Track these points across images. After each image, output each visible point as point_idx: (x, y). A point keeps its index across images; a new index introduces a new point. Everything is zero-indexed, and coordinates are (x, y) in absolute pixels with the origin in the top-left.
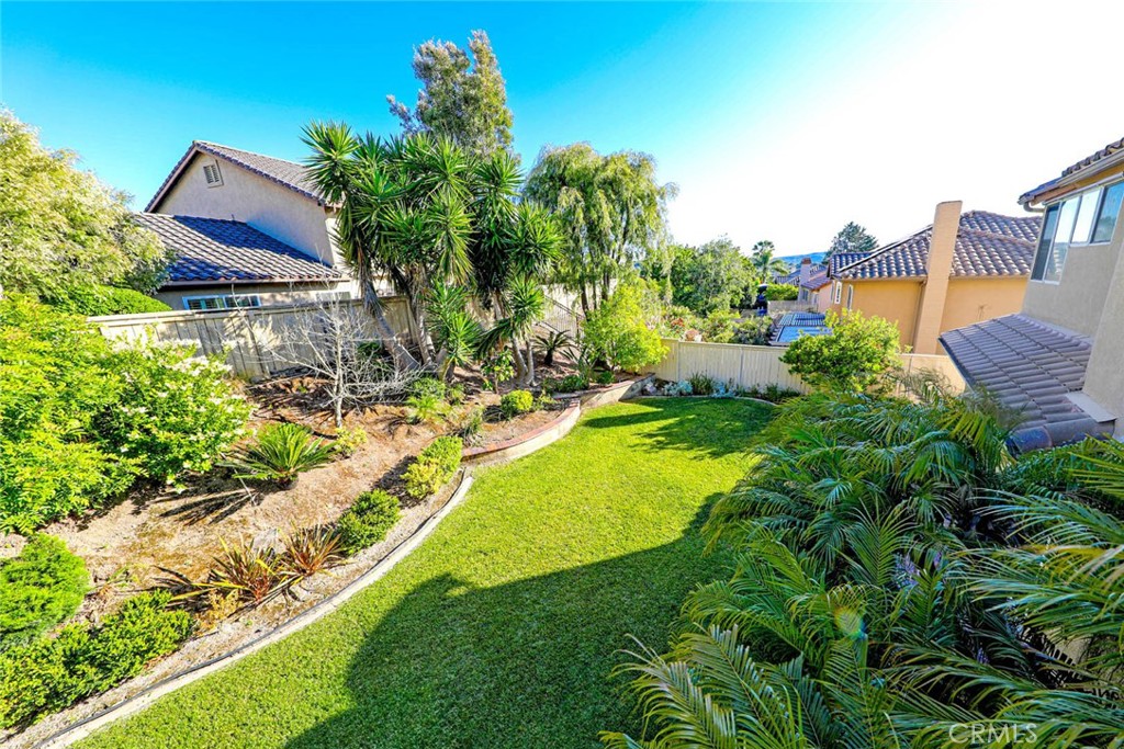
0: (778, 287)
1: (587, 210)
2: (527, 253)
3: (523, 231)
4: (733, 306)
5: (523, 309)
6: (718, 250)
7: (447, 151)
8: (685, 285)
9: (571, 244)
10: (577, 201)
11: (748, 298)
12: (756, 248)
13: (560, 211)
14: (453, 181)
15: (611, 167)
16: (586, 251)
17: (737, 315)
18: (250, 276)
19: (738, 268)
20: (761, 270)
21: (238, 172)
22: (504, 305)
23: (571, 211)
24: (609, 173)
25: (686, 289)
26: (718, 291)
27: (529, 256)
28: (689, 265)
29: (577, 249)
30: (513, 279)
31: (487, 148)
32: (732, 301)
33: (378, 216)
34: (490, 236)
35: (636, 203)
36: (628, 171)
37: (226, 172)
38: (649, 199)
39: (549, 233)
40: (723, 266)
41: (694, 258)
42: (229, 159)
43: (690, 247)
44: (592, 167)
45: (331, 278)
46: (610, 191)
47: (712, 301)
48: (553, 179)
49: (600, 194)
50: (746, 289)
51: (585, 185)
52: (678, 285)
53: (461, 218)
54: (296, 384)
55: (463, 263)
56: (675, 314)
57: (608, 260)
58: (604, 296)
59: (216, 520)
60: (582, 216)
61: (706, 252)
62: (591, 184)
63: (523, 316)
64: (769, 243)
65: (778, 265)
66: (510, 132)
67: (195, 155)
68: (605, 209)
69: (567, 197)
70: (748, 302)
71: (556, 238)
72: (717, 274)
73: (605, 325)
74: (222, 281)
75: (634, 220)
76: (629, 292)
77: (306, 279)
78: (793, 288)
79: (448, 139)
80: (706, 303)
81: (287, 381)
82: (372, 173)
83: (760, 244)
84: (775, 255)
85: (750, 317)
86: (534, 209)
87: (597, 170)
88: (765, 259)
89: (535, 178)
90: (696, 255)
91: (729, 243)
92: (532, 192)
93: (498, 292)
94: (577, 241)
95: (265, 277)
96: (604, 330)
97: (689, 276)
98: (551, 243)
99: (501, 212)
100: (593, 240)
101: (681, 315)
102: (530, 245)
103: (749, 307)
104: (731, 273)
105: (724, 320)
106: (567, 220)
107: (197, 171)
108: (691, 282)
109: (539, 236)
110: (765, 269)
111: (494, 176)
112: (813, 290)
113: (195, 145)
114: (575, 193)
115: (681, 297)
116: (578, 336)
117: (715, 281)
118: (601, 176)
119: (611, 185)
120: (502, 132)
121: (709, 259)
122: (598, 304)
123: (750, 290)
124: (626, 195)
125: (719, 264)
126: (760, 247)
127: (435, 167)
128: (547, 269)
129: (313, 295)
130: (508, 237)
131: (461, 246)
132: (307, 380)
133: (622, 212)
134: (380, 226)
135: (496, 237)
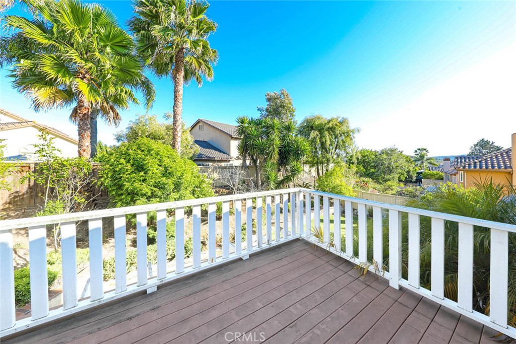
0: (431, 172)
1: (321, 138)
2: (298, 153)
3: (297, 145)
4: (400, 181)
5: (294, 172)
6: (390, 152)
7: (275, 122)
8: (371, 168)
9: (314, 150)
10: (317, 135)
11: (411, 177)
12: (416, 151)
13: (310, 139)
14: (276, 131)
15: (331, 123)
16: (320, 152)
17: (402, 185)
18: (210, 158)
19: (402, 161)
20: (419, 163)
21: (208, 127)
22: (287, 170)
23: (315, 138)
24: (330, 125)
25: (372, 170)
26: (390, 172)
27: (298, 154)
28: (372, 159)
29: (316, 152)
30: (292, 162)
31: (286, 120)
32: (399, 178)
33: (253, 141)
34: (285, 147)
35: (341, 135)
36: (338, 124)
37: (205, 127)
38: (347, 134)
39: (306, 145)
40: (393, 160)
41: (376, 156)
42: (207, 123)
43: (373, 150)
44: (324, 123)
45: (229, 159)
46: (331, 132)
47: (387, 177)
48: (309, 127)
49: (326, 133)
50: (408, 172)
51: (321, 129)
52: (367, 168)
53: (277, 142)
54: (221, 191)
55: (276, 156)
56: (364, 181)
57: (329, 156)
58: (327, 170)
59: (204, 224)
60: (318, 140)
61: (383, 153)
62: (323, 129)
63: (294, 175)
64: (425, 149)
65: (432, 161)
66: (294, 114)
67: (198, 122)
68: (327, 137)
69: (314, 134)
70: (410, 179)
71: (308, 148)
72: (390, 164)
73: (327, 181)
74: (203, 159)
75: (340, 141)
76: (338, 169)
77: (223, 159)
78: (441, 173)
79: (276, 118)
80: (384, 178)
81: (219, 189)
82: (253, 130)
83: (419, 149)
84: (430, 155)
85: (410, 186)
86: (300, 138)
87: (325, 124)
88: (422, 157)
89: (301, 127)
90: (377, 154)
91: (396, 149)
92: (301, 132)
93: (285, 166)
94: (316, 149)
95: (212, 158)
96: (326, 183)
97: (373, 164)
98: (307, 150)
99: (290, 139)
100: (323, 149)
101: (367, 182)
102: (299, 150)
103: (411, 182)
104: (398, 164)
105: (391, 186)
106: (313, 141)
107: (197, 127)
108: (374, 167)
109: (302, 147)
110: (422, 162)
111: (288, 128)
112: (451, 175)
113: (199, 119)
114: (317, 132)
115: (368, 174)
116: (315, 185)
117: (388, 167)
118: (327, 126)
119: (331, 129)
120: (291, 114)
121: (385, 156)
122: (324, 172)
123: (411, 173)
124: (337, 132)
125: (391, 159)
126: (418, 151)
127: (272, 127)
128: (304, 159)
129: (223, 164)
130: (291, 147)
131: (277, 150)
132: (224, 190)
133: (335, 138)
134: (253, 144)
135: (287, 148)
